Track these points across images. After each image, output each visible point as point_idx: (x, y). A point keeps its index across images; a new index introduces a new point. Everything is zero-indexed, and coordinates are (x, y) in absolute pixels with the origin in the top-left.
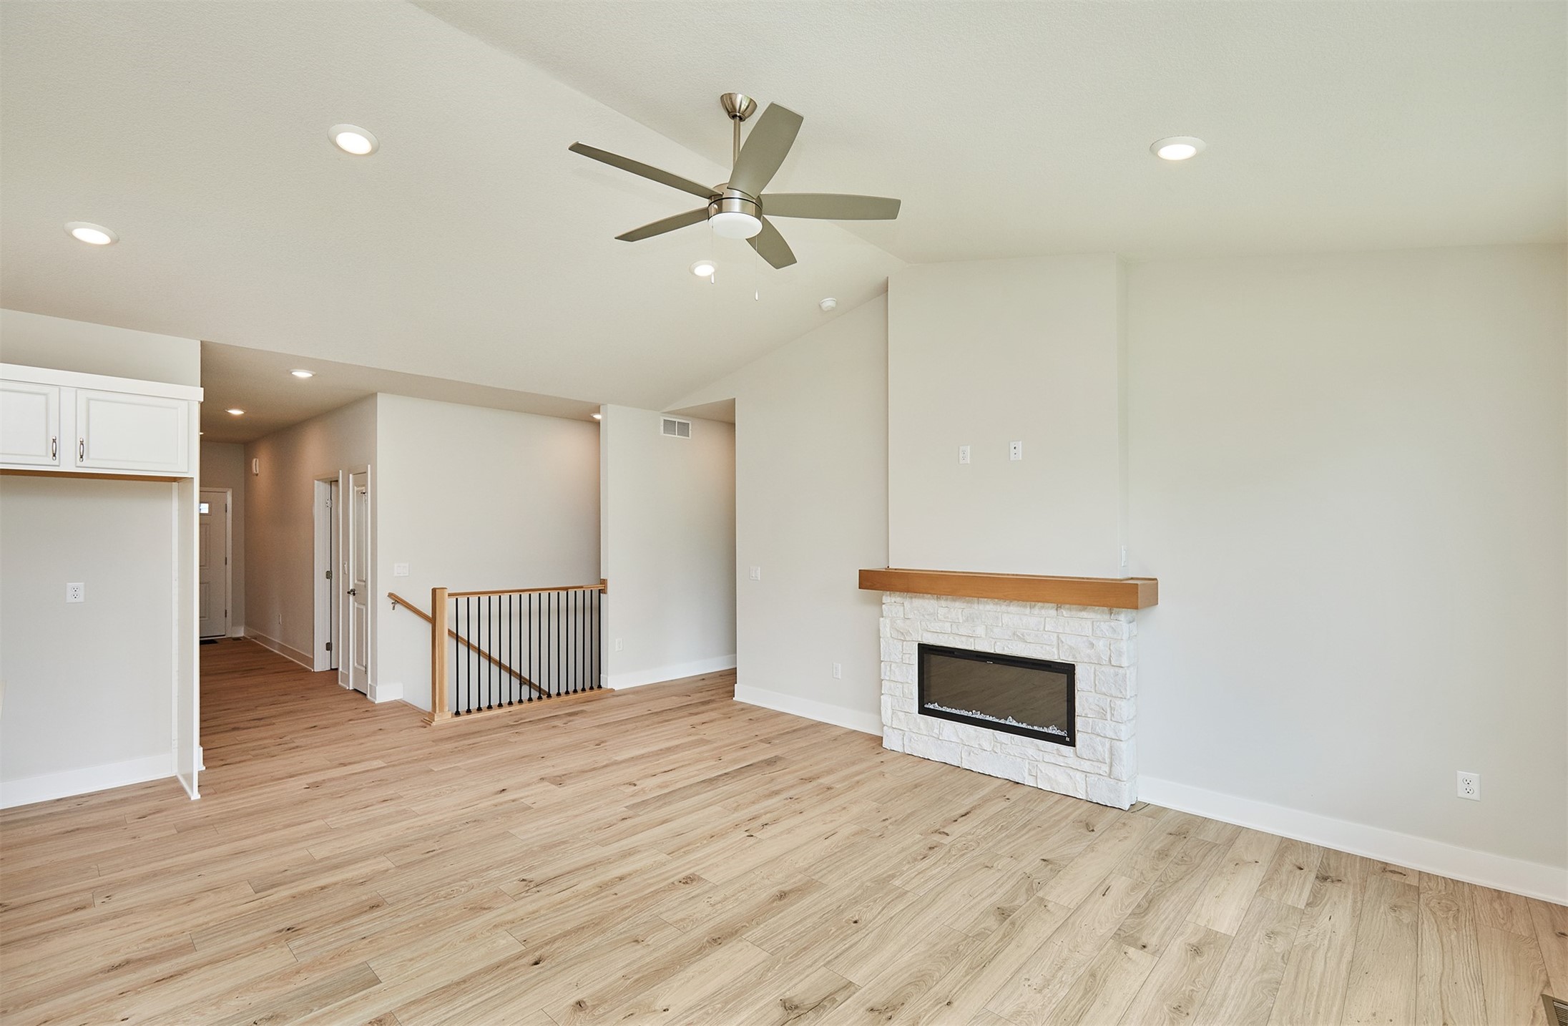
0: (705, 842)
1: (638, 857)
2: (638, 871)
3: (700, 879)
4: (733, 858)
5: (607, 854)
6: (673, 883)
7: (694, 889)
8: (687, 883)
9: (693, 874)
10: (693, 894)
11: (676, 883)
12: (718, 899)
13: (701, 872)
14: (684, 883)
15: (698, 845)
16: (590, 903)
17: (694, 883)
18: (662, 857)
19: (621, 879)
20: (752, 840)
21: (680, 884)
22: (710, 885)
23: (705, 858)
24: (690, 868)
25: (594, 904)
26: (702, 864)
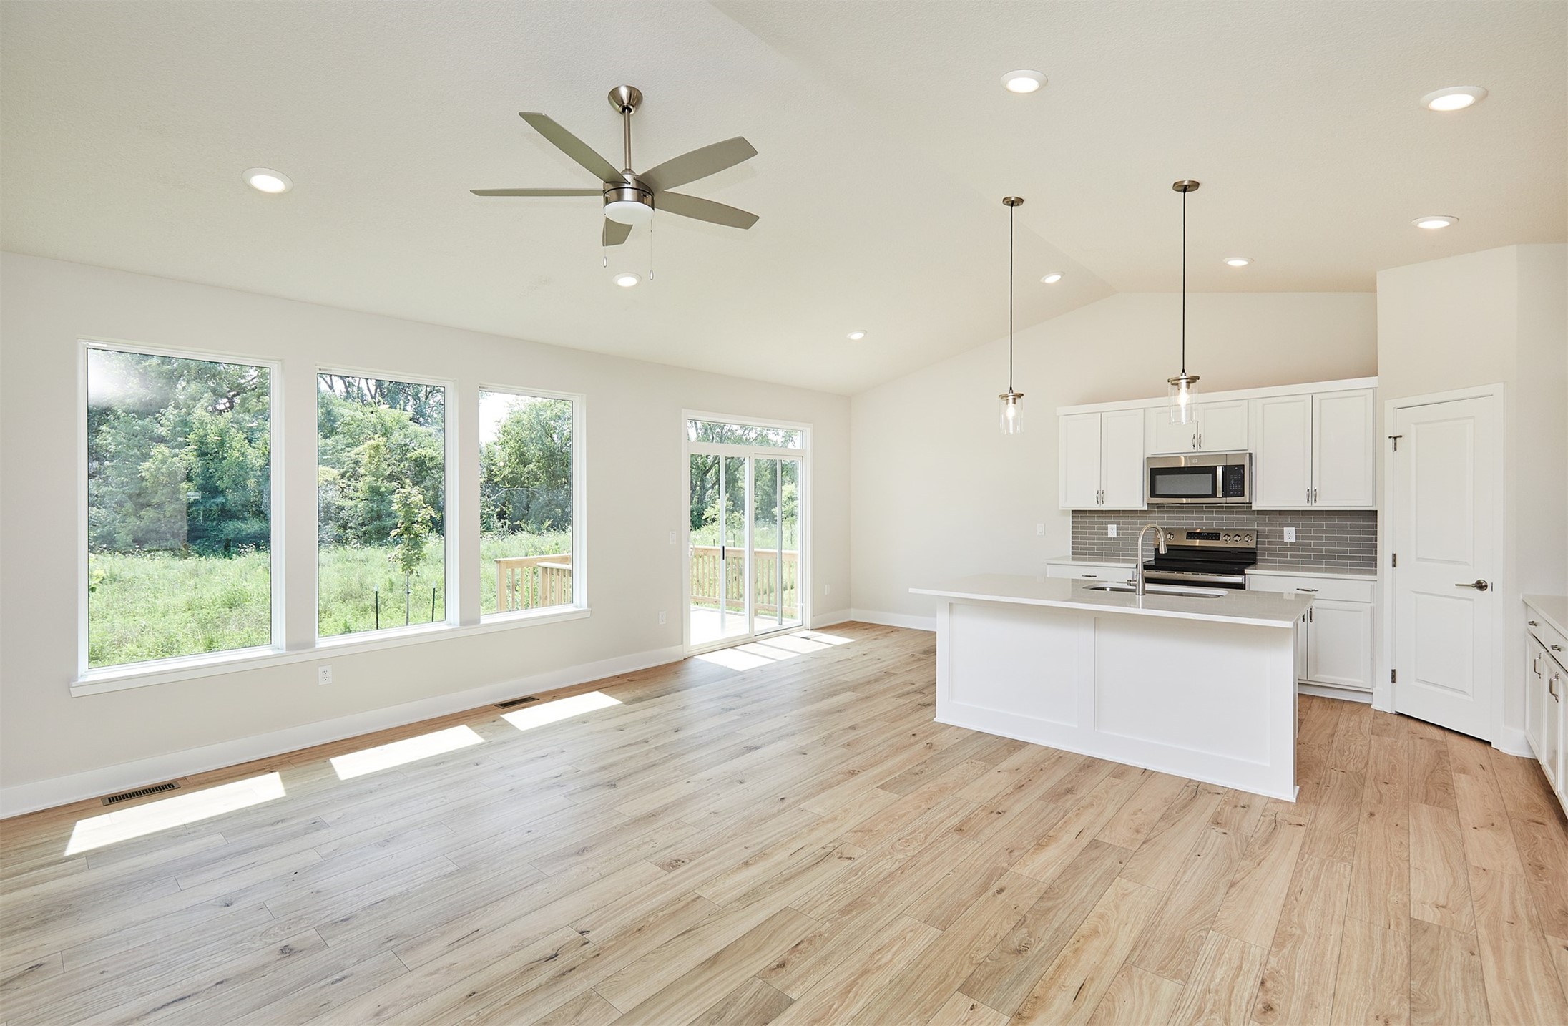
0: (651, 919)
1: (737, 892)
2: (732, 873)
3: (662, 866)
4: (620, 893)
5: (777, 895)
6: (691, 861)
7: (669, 855)
8: (676, 861)
9: (669, 872)
10: (669, 850)
11: (687, 861)
12: (645, 846)
13: (660, 875)
14: (679, 861)
15: (661, 914)
16: (767, 839)
17: (668, 861)
18: (706, 893)
19: (747, 864)
20: (583, 925)
21: (683, 860)
22: (651, 860)
23: (653, 894)
24: (673, 878)
25: (764, 838)
26: (658, 885)
